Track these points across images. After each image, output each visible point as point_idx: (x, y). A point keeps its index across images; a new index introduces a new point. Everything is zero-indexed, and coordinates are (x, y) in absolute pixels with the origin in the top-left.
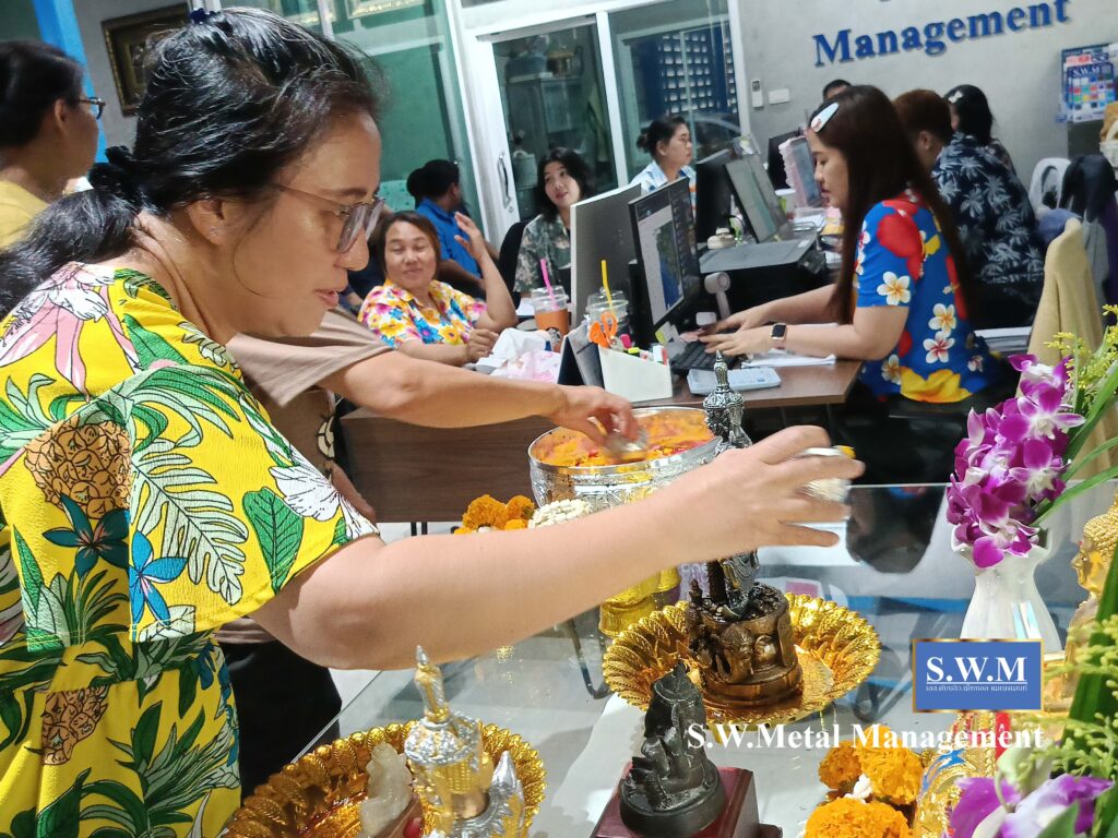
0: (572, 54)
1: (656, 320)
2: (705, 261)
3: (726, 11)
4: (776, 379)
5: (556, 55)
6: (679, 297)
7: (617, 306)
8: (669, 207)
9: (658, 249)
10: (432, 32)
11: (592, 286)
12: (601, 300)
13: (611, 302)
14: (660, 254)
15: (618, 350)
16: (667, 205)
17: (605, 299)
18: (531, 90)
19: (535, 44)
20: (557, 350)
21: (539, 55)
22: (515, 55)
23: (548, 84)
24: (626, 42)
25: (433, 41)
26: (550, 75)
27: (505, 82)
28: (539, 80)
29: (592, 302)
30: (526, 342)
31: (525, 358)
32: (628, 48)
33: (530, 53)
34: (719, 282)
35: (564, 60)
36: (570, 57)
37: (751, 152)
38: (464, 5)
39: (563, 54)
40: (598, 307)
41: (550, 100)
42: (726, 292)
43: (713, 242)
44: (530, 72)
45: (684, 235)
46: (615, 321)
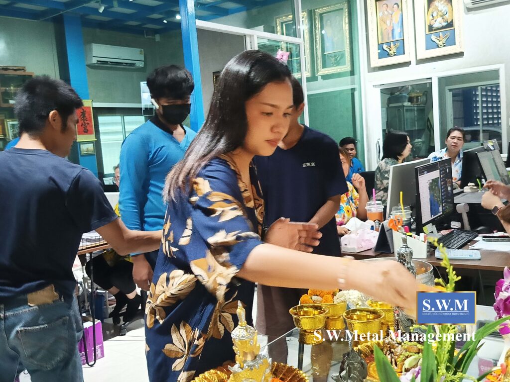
0: (421, 95)
1: (423, 223)
2: (459, 198)
3: (498, 78)
4: (479, 257)
5: (413, 95)
6: (439, 212)
7: (406, 213)
8: (438, 171)
9: (429, 189)
10: (353, 83)
11: (395, 202)
12: (398, 209)
13: (403, 211)
14: (430, 192)
15: (402, 233)
16: (438, 169)
17: (401, 209)
18: (399, 110)
19: (403, 89)
20: (377, 230)
21: (404, 94)
23: (408, 108)
24: (450, 90)
25: (353, 87)
26: (410, 103)
27: (387, 106)
28: (404, 106)
29: (394, 210)
30: (362, 224)
31: (360, 232)
32: (451, 92)
33: (400, 94)
34: (464, 208)
35: (417, 97)
36: (421, 96)
37: (492, 148)
38: (368, 72)
39: (417, 95)
40: (397, 212)
41: (408, 115)
42: (467, 213)
43: (466, 189)
44: (400, 102)
45: (445, 184)
46: (402, 219)
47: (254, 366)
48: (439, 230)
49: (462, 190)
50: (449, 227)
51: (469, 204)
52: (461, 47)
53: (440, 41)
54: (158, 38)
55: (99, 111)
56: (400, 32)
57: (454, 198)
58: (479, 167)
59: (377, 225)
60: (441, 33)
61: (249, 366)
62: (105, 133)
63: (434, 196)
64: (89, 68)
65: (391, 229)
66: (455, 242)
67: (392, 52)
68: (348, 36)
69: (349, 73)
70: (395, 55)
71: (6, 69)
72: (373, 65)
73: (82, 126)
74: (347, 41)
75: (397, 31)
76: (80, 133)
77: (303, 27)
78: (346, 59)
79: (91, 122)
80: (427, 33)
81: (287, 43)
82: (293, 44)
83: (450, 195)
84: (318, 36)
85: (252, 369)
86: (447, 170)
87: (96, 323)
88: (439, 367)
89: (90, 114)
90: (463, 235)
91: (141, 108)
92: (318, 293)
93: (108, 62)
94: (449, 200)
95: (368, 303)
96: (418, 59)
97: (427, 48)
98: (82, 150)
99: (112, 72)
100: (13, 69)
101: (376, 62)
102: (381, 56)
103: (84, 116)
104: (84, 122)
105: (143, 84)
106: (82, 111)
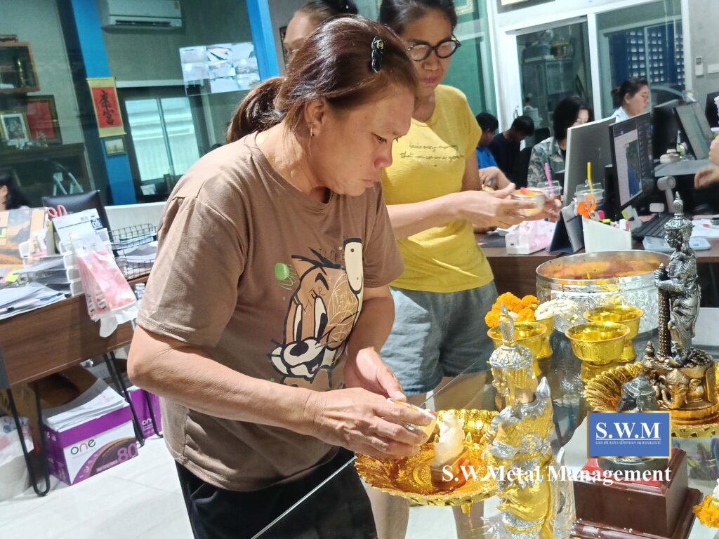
0: (568, 43)
1: (623, 203)
2: (658, 170)
3: (679, 12)
4: (707, 245)
5: (557, 44)
6: (639, 190)
7: (596, 193)
9: (627, 157)
11: (579, 179)
12: (586, 188)
13: (592, 190)
14: (628, 160)
15: (596, 220)
16: (634, 129)
17: (588, 188)
18: (539, 66)
19: (544, 36)
20: (553, 221)
21: (545, 44)
22: (530, 44)
23: (550, 63)
24: (606, 35)
25: (477, 35)
26: (553, 56)
28: (544, 61)
29: (579, 190)
32: (607, 38)
33: (540, 43)
34: (668, 183)
36: (566, 46)
37: (694, 100)
38: (499, 13)
39: (561, 44)
40: (583, 193)
41: (550, 73)
42: (672, 190)
43: (664, 158)
44: (539, 56)
45: (645, 149)
46: (594, 201)
48: (640, 215)
49: (656, 161)
50: (647, 213)
51: (674, 176)
55: (126, 93)
57: (654, 170)
62: (140, 127)
63: (632, 166)
64: (105, 32)
65: (580, 216)
69: (472, 17)
73: (104, 115)
76: (103, 126)
79: (116, 108)
83: (650, 165)
85: (535, 417)
89: (114, 98)
91: (183, 86)
93: (131, 22)
98: (108, 149)
99: (138, 36)
103: (106, 101)
104: (107, 110)
105: (183, 51)
106: (102, 94)
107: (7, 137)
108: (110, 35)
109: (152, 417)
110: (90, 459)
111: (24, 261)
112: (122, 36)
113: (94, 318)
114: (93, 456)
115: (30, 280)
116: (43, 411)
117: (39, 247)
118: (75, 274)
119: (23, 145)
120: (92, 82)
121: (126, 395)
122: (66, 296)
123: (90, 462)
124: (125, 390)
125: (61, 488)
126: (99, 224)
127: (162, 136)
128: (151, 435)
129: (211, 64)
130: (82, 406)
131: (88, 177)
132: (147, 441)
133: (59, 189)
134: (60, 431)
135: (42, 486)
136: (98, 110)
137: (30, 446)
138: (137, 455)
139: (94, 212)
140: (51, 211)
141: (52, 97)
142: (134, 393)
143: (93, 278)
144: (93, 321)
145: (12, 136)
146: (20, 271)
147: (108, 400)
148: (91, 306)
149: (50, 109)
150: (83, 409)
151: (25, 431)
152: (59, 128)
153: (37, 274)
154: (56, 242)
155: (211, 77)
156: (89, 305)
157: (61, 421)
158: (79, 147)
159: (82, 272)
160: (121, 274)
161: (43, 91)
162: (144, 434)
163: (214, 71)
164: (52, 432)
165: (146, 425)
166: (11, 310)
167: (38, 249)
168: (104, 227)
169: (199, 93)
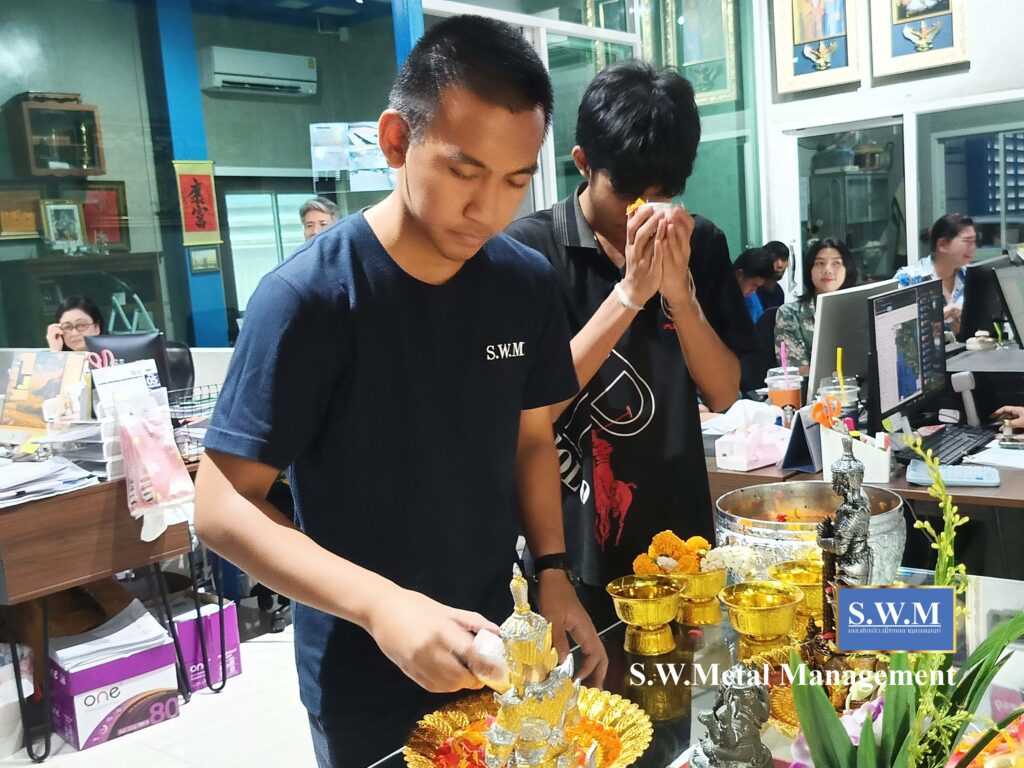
0: (881, 150)
1: (884, 410)
2: (955, 361)
4: (995, 480)
5: (865, 150)
6: (916, 390)
7: (848, 392)
8: (916, 305)
9: (897, 343)
10: (741, 125)
11: (826, 370)
12: (835, 384)
13: (843, 386)
14: (898, 348)
15: (840, 431)
16: (914, 302)
17: (838, 383)
18: (834, 182)
19: (844, 138)
20: (788, 426)
21: (846, 149)
22: (823, 148)
23: (853, 177)
24: (941, 141)
25: (740, 133)
26: (857, 168)
27: (809, 173)
28: (844, 174)
29: (824, 386)
30: (758, 415)
31: (753, 429)
32: (942, 146)
33: (838, 147)
35: (873, 155)
36: (879, 153)
38: (774, 102)
39: (873, 150)
40: (829, 390)
41: (852, 192)
42: (972, 391)
43: (971, 343)
44: (838, 165)
45: (929, 333)
46: (839, 404)
47: (545, 692)
48: (915, 426)
49: (962, 345)
51: (975, 374)
52: (964, 52)
53: (921, 39)
54: (344, 34)
55: (227, 184)
56: (839, 22)
57: (948, 361)
58: (998, 299)
59: (789, 417)
60: (923, 22)
61: (534, 693)
62: (241, 229)
63: (905, 356)
64: (207, 98)
65: (818, 424)
66: (948, 451)
67: (821, 62)
68: (731, 29)
69: (734, 104)
70: (828, 68)
71: (42, 99)
72: (783, 89)
73: (193, 213)
74: (731, 40)
75: (834, 17)
76: (190, 229)
77: (640, 11)
78: (728, 78)
79: (211, 205)
80: (895, 21)
81: (606, 44)
82: (620, 46)
83: (937, 355)
84: (669, 30)
85: (541, 700)
86: (934, 304)
87: (225, 607)
88: (920, 700)
89: (210, 190)
90: (965, 436)
91: (312, 178)
92: (669, 552)
93: (243, 84)
94: (937, 366)
95: (770, 570)
96: (875, 75)
97: (896, 53)
98: (194, 263)
99: (252, 104)
100: (56, 100)
101: (790, 82)
102: (799, 70)
103: (198, 194)
104: (198, 206)
105: (314, 128)
106: (194, 184)
107: (53, 238)
108: (213, 102)
109: (205, 662)
110: (109, 716)
111: (48, 425)
112: (230, 103)
113: (136, 513)
114: (114, 710)
115: (55, 453)
116: (51, 641)
117: (71, 407)
118: (116, 449)
119: (74, 249)
120: (181, 167)
121: (171, 628)
122: (100, 479)
123: (109, 719)
124: (170, 619)
125: (67, 753)
126: (157, 381)
127: (275, 245)
128: (202, 687)
129: (353, 149)
130: (106, 638)
131: (161, 301)
132: (195, 696)
133: (118, 316)
134: (72, 671)
135: (39, 748)
136: (185, 208)
137: (29, 689)
138: (178, 715)
139: (150, 365)
140: (93, 358)
141: (122, 183)
142: (182, 625)
143: (139, 457)
144: (134, 518)
145: (61, 235)
146: (41, 439)
147: (144, 632)
148: (133, 496)
149: (118, 201)
150: (107, 641)
151: (24, 666)
152: (127, 228)
153: (65, 444)
154: (94, 402)
155: (350, 168)
156: (130, 494)
157: (74, 657)
158: (151, 257)
159: (124, 446)
160: (179, 453)
161: (111, 174)
162: (192, 686)
163: (356, 159)
164: (61, 670)
165: (196, 672)
166: (20, 494)
167: (69, 411)
168: (163, 386)
169: (335, 190)
